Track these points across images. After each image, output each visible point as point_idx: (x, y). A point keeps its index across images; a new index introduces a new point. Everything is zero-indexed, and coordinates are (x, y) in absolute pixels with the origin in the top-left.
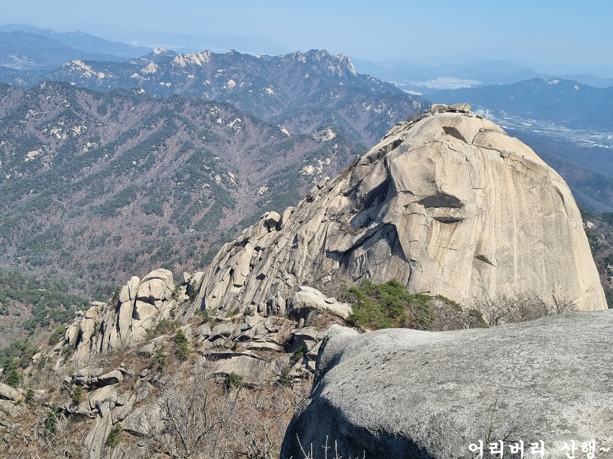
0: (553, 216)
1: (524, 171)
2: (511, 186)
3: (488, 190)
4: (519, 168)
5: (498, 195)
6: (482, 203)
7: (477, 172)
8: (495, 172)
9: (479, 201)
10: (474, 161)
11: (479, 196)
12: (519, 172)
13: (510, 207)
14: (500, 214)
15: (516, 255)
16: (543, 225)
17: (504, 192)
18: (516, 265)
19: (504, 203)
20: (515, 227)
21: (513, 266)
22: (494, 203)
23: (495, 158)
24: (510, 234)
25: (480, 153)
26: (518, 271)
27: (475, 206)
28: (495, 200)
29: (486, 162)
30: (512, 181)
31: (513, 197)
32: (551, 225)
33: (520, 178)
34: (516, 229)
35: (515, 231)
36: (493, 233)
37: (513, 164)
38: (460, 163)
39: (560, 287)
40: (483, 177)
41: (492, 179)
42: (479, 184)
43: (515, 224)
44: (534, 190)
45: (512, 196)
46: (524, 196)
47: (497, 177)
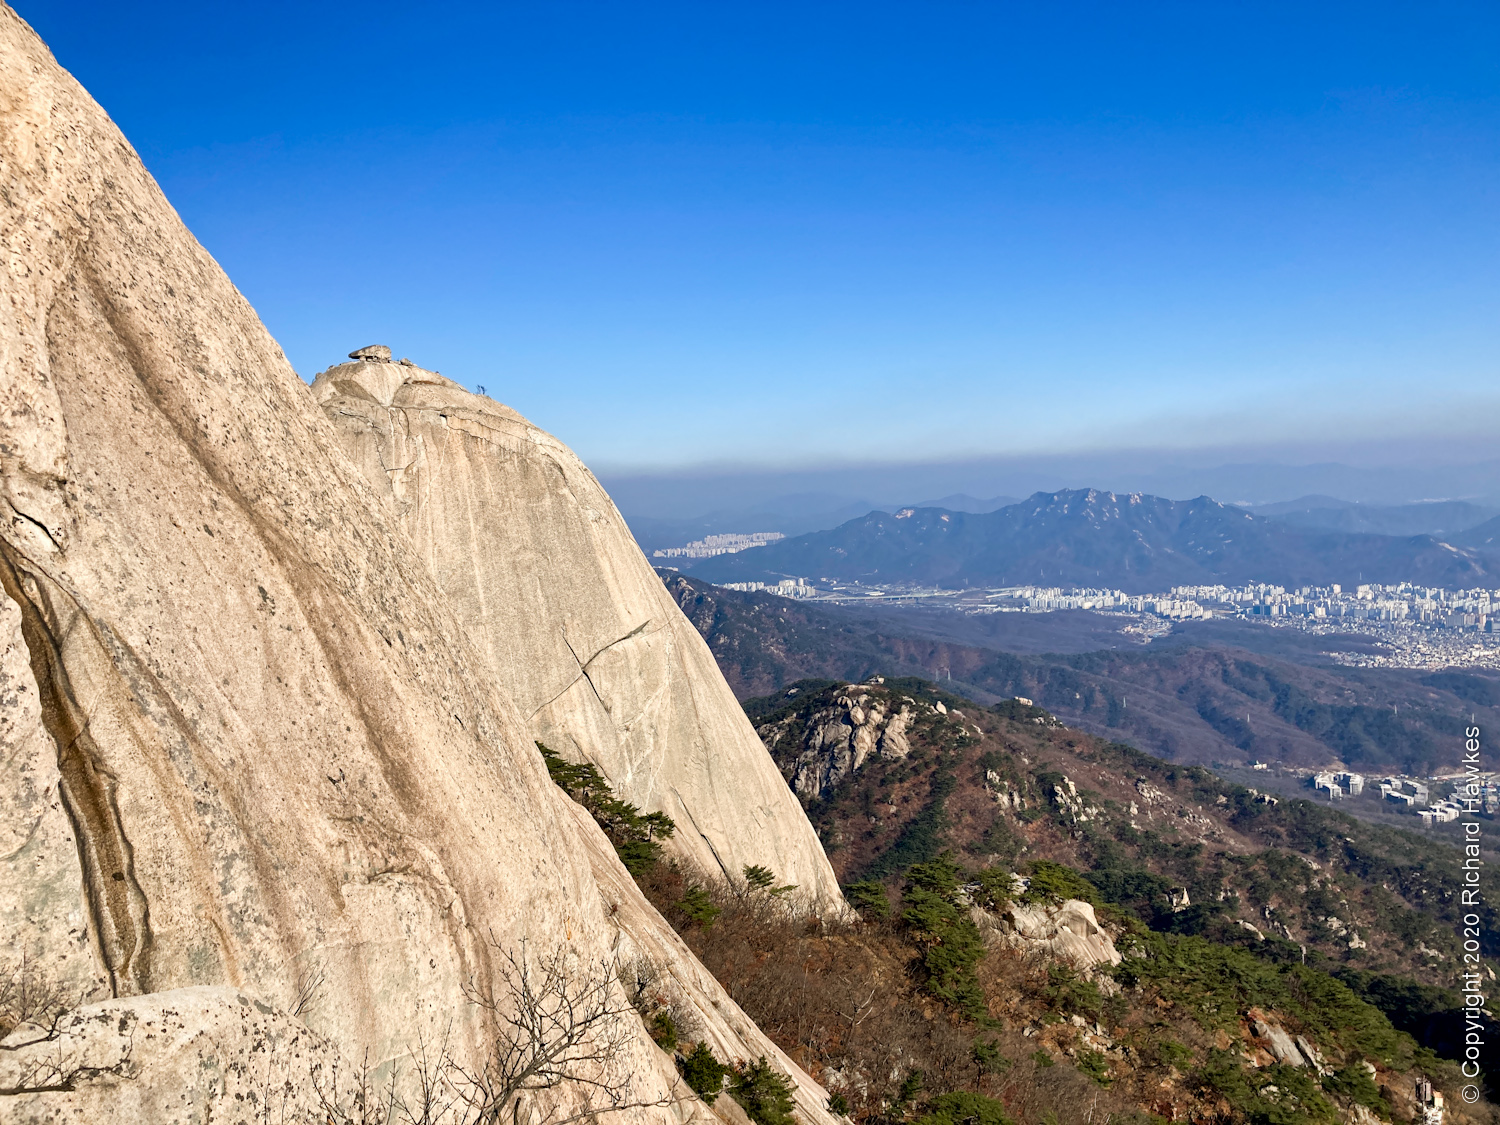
0: (547, 501)
1: (486, 435)
2: (462, 461)
3: (415, 470)
4: (475, 430)
5: (435, 477)
6: (404, 492)
7: (393, 442)
8: (429, 441)
9: (400, 490)
10: (389, 427)
11: (398, 482)
12: (477, 438)
13: (459, 494)
14: (441, 507)
15: (478, 573)
16: (529, 518)
17: (447, 472)
18: (481, 591)
19: (447, 489)
20: (472, 525)
21: (477, 594)
22: (427, 491)
23: (431, 421)
24: (464, 538)
25: (402, 414)
26: (488, 603)
27: (391, 499)
28: (430, 486)
29: (412, 428)
30: (462, 453)
31: (465, 477)
32: (544, 518)
33: (481, 448)
34: (475, 529)
35: (473, 532)
36: (430, 541)
37: (465, 426)
38: (359, 434)
39: (576, 622)
40: (405, 451)
41: (423, 453)
42: (398, 462)
43: (471, 520)
44: (507, 466)
45: (463, 477)
46: (488, 475)
47: (433, 448)
